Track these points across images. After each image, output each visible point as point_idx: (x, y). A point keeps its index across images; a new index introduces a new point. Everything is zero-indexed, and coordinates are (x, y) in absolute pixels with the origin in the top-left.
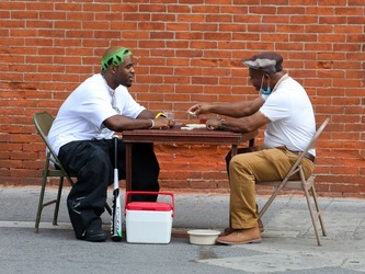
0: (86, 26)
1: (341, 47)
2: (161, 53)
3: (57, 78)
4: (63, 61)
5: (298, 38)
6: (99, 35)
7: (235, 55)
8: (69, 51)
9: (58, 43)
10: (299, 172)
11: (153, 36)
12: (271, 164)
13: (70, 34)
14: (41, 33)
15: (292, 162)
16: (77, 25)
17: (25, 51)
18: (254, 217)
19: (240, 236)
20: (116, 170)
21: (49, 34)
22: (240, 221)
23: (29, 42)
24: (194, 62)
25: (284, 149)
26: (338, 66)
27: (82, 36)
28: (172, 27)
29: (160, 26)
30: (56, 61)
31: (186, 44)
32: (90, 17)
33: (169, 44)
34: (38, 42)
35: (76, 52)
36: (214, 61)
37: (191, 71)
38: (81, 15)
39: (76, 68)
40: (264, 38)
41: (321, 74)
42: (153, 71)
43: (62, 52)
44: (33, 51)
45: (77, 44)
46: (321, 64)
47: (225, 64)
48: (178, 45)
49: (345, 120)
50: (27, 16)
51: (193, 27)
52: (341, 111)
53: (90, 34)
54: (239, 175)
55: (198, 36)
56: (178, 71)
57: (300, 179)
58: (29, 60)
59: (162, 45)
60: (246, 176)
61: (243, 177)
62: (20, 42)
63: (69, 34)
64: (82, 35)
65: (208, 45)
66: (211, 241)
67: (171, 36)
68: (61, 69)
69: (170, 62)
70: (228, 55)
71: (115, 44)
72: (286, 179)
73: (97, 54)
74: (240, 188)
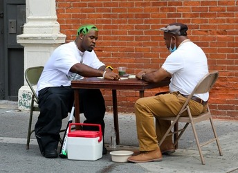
0: (130, 11)
3: (114, 44)
4: (117, 33)
6: (137, 16)
7: (220, 27)
8: (120, 27)
9: (114, 22)
10: (187, 111)
11: (169, 16)
12: (164, 104)
13: (121, 16)
14: (105, 16)
15: (182, 103)
16: (125, 11)
18: (155, 143)
19: (144, 156)
21: (109, 16)
22: (143, 146)
23: (98, 22)
24: (194, 33)
25: (177, 93)
28: (180, 10)
29: (173, 10)
30: (113, 33)
31: (189, 21)
32: (132, 5)
33: (179, 21)
35: (125, 27)
36: (206, 31)
38: (127, 4)
39: (125, 37)
43: (116, 27)
44: (100, 27)
45: (124, 22)
47: (213, 34)
50: (97, 5)
51: (193, 9)
53: (132, 16)
55: (196, 15)
57: (188, 116)
59: (174, 21)
60: (145, 113)
61: (143, 114)
64: (128, 16)
65: (202, 21)
66: (124, 160)
67: (180, 16)
68: (116, 38)
70: (215, 27)
71: (146, 22)
72: (178, 116)
73: (136, 28)
74: (141, 123)
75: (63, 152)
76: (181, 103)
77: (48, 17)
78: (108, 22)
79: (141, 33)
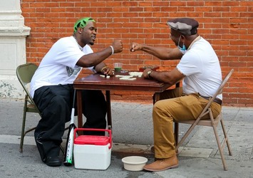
0: (92, 5)
1: (245, 15)
2: (135, 20)
5: (218, 10)
6: (100, 10)
9: (77, 15)
11: (131, 10)
12: (186, 108)
14: (68, 10)
16: (88, 5)
17: (59, 20)
18: (173, 148)
19: (162, 164)
20: (73, 109)
21: (72, 10)
22: (161, 152)
23: (61, 15)
24: (155, 25)
25: (197, 95)
26: (243, 26)
27: (91, 11)
28: (143, 4)
29: (135, 4)
31: (150, 14)
33: (141, 15)
34: (66, 15)
37: (154, 31)
40: (197, 9)
41: (232, 32)
42: (131, 31)
44: (64, 21)
46: (232, 25)
48: (146, 15)
49: (247, 60)
51: (155, 4)
52: (245, 54)
53: (94, 10)
54: (160, 117)
55: (157, 9)
56: (146, 31)
57: (209, 119)
58: (62, 25)
59: (136, 15)
60: (166, 118)
61: (163, 120)
62: (56, 16)
63: (84, 10)
65: (163, 15)
67: (141, 9)
69: (141, 25)
71: (109, 15)
72: (199, 119)
73: (99, 21)
74: (161, 128)
75: (69, 160)
76: (202, 106)
77: (13, 11)
78: (72, 15)
79: (104, 26)
